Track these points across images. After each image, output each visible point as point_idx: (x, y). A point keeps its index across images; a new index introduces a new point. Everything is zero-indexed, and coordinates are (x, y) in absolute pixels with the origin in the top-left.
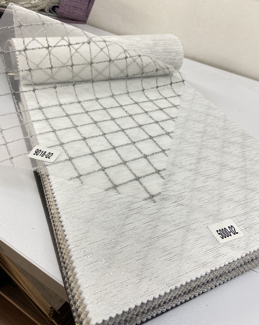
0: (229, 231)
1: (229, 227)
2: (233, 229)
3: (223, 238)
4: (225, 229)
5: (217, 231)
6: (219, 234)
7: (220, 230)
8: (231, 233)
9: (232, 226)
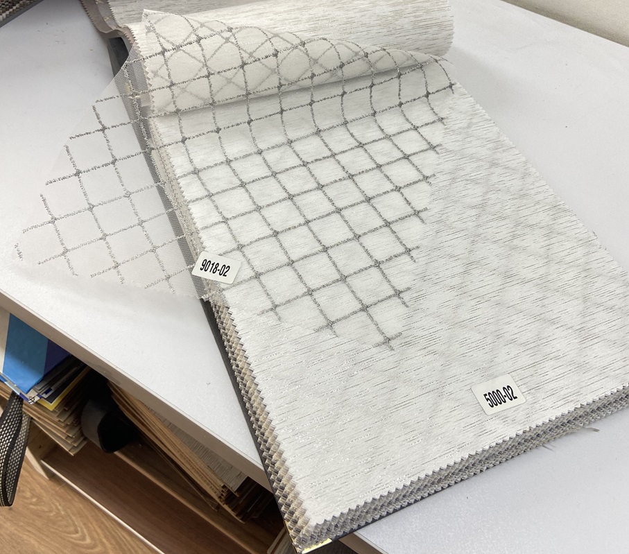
0: (503, 394)
1: (504, 388)
2: (510, 392)
3: (492, 406)
4: (497, 391)
5: (485, 395)
6: (487, 399)
7: (489, 393)
8: (507, 399)
9: (508, 387)
